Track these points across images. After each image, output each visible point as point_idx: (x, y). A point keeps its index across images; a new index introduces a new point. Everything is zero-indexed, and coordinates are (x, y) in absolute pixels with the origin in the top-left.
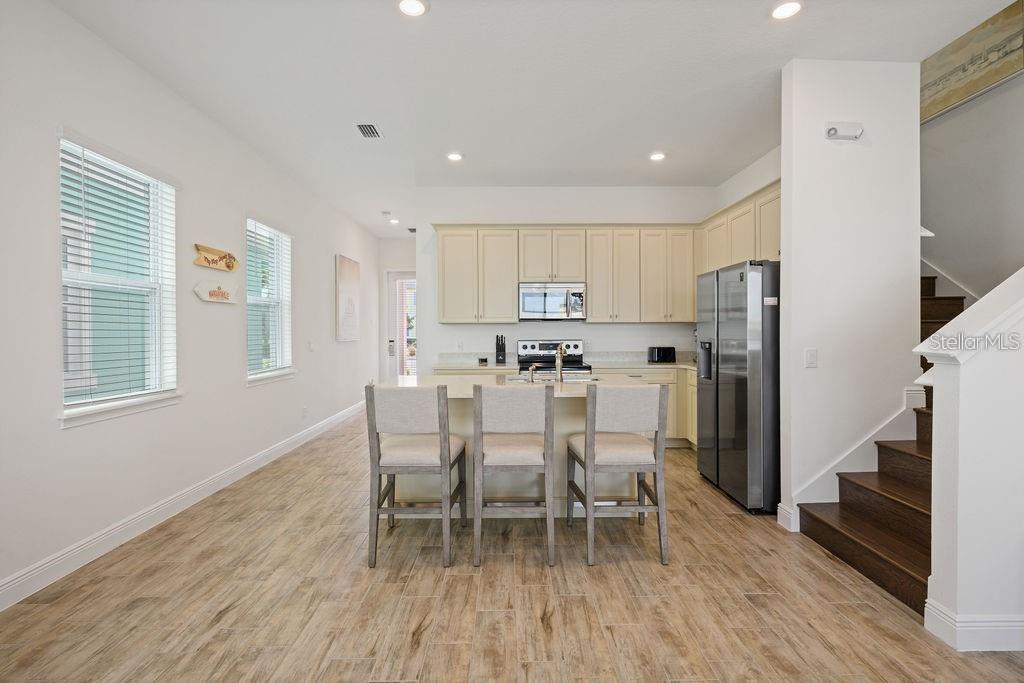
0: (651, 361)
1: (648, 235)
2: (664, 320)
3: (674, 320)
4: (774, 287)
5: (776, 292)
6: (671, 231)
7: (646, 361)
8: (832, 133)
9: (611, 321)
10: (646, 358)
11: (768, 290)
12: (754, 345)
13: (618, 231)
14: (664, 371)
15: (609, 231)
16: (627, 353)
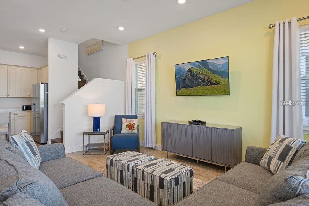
0: (23, 110)
1: (21, 70)
2: (27, 97)
3: (30, 97)
4: (47, 89)
5: (47, 91)
6: (29, 69)
7: (21, 110)
8: (59, 56)
9: (7, 97)
10: (21, 109)
11: (46, 90)
12: (42, 106)
13: (9, 67)
14: (27, 112)
15: (6, 67)
16: (14, 107)
